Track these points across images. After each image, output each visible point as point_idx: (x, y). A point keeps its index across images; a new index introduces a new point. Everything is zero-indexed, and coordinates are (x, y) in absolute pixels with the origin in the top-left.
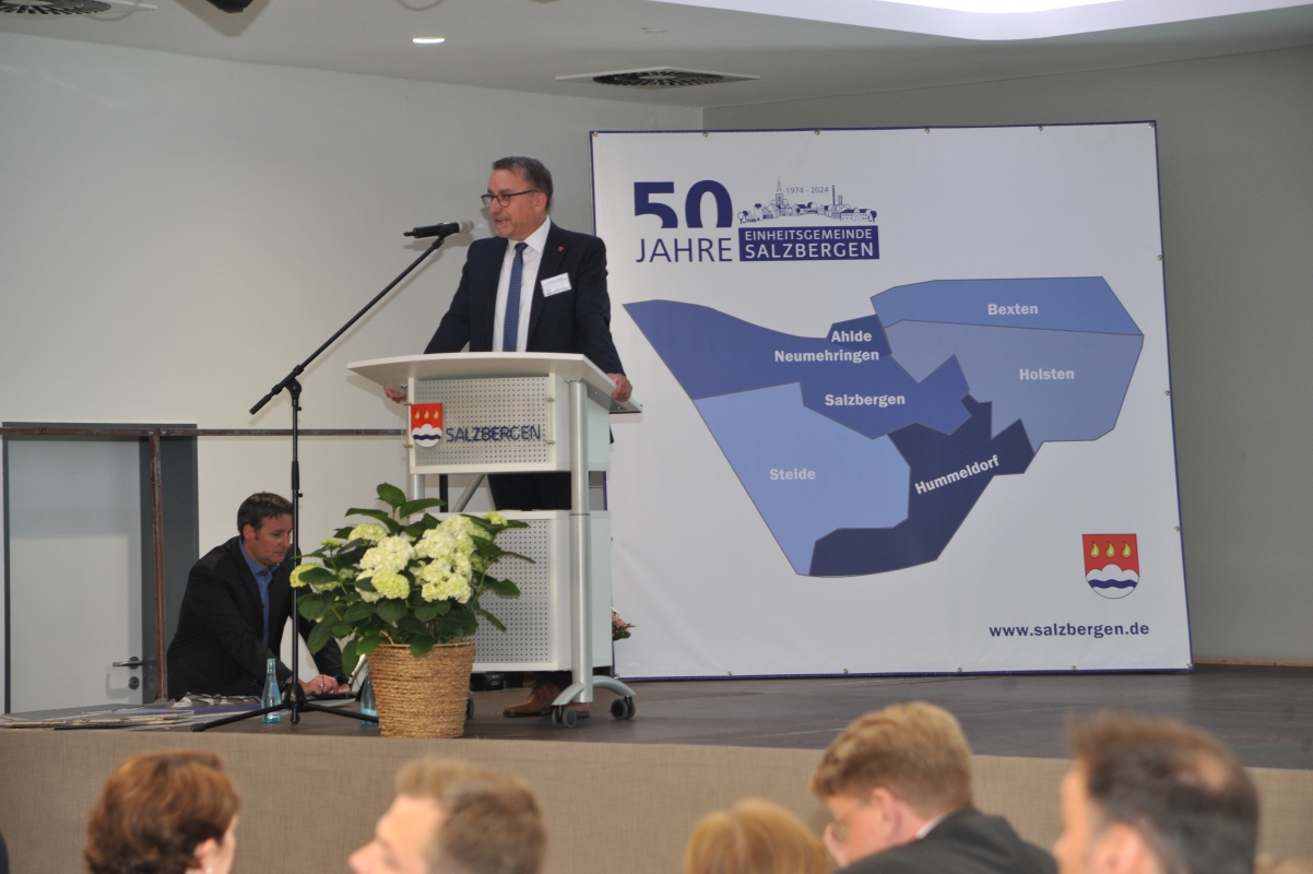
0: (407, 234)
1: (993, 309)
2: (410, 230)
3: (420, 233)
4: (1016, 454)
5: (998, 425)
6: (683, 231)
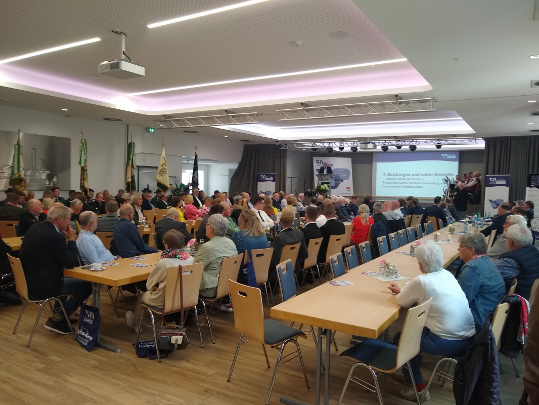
4: (342, 181)
5: (341, 179)
6: (320, 164)
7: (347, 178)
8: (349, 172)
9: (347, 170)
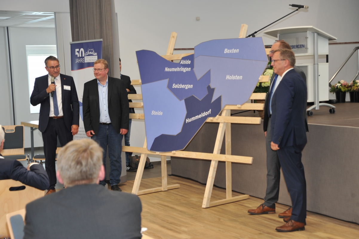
0: (290, 5)
2: (291, 4)
3: (293, 6)
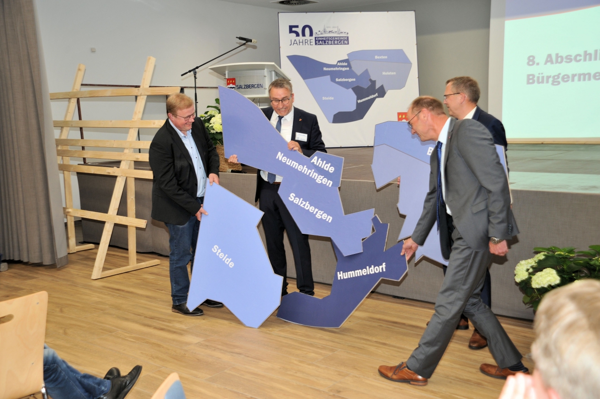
1: (376, 57)
4: (382, 93)
5: (378, 86)
6: (301, 38)
7: (400, 84)
8: (408, 62)
9: (398, 56)
